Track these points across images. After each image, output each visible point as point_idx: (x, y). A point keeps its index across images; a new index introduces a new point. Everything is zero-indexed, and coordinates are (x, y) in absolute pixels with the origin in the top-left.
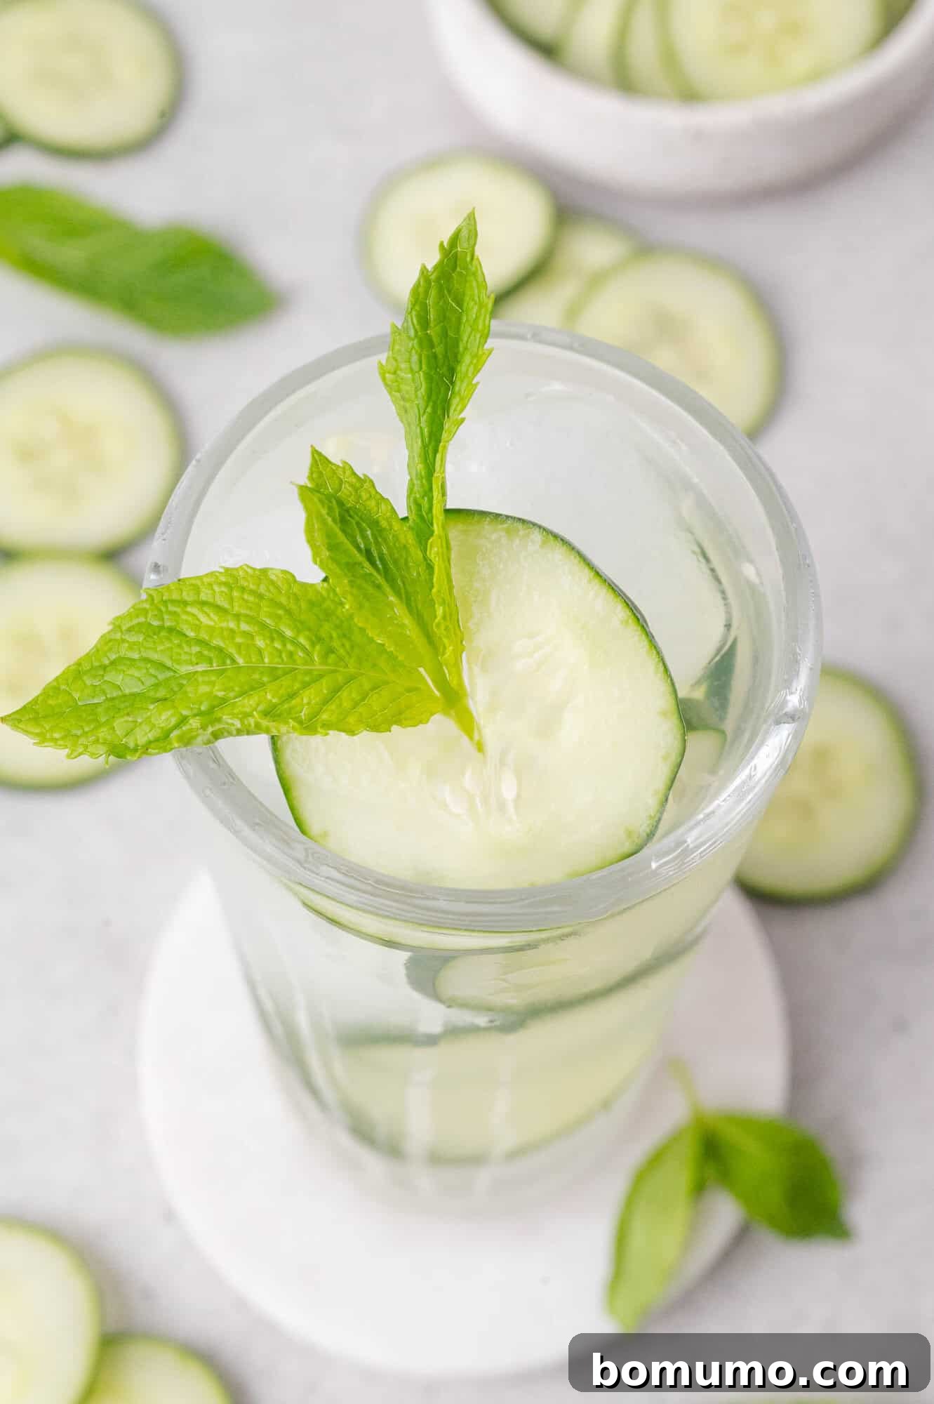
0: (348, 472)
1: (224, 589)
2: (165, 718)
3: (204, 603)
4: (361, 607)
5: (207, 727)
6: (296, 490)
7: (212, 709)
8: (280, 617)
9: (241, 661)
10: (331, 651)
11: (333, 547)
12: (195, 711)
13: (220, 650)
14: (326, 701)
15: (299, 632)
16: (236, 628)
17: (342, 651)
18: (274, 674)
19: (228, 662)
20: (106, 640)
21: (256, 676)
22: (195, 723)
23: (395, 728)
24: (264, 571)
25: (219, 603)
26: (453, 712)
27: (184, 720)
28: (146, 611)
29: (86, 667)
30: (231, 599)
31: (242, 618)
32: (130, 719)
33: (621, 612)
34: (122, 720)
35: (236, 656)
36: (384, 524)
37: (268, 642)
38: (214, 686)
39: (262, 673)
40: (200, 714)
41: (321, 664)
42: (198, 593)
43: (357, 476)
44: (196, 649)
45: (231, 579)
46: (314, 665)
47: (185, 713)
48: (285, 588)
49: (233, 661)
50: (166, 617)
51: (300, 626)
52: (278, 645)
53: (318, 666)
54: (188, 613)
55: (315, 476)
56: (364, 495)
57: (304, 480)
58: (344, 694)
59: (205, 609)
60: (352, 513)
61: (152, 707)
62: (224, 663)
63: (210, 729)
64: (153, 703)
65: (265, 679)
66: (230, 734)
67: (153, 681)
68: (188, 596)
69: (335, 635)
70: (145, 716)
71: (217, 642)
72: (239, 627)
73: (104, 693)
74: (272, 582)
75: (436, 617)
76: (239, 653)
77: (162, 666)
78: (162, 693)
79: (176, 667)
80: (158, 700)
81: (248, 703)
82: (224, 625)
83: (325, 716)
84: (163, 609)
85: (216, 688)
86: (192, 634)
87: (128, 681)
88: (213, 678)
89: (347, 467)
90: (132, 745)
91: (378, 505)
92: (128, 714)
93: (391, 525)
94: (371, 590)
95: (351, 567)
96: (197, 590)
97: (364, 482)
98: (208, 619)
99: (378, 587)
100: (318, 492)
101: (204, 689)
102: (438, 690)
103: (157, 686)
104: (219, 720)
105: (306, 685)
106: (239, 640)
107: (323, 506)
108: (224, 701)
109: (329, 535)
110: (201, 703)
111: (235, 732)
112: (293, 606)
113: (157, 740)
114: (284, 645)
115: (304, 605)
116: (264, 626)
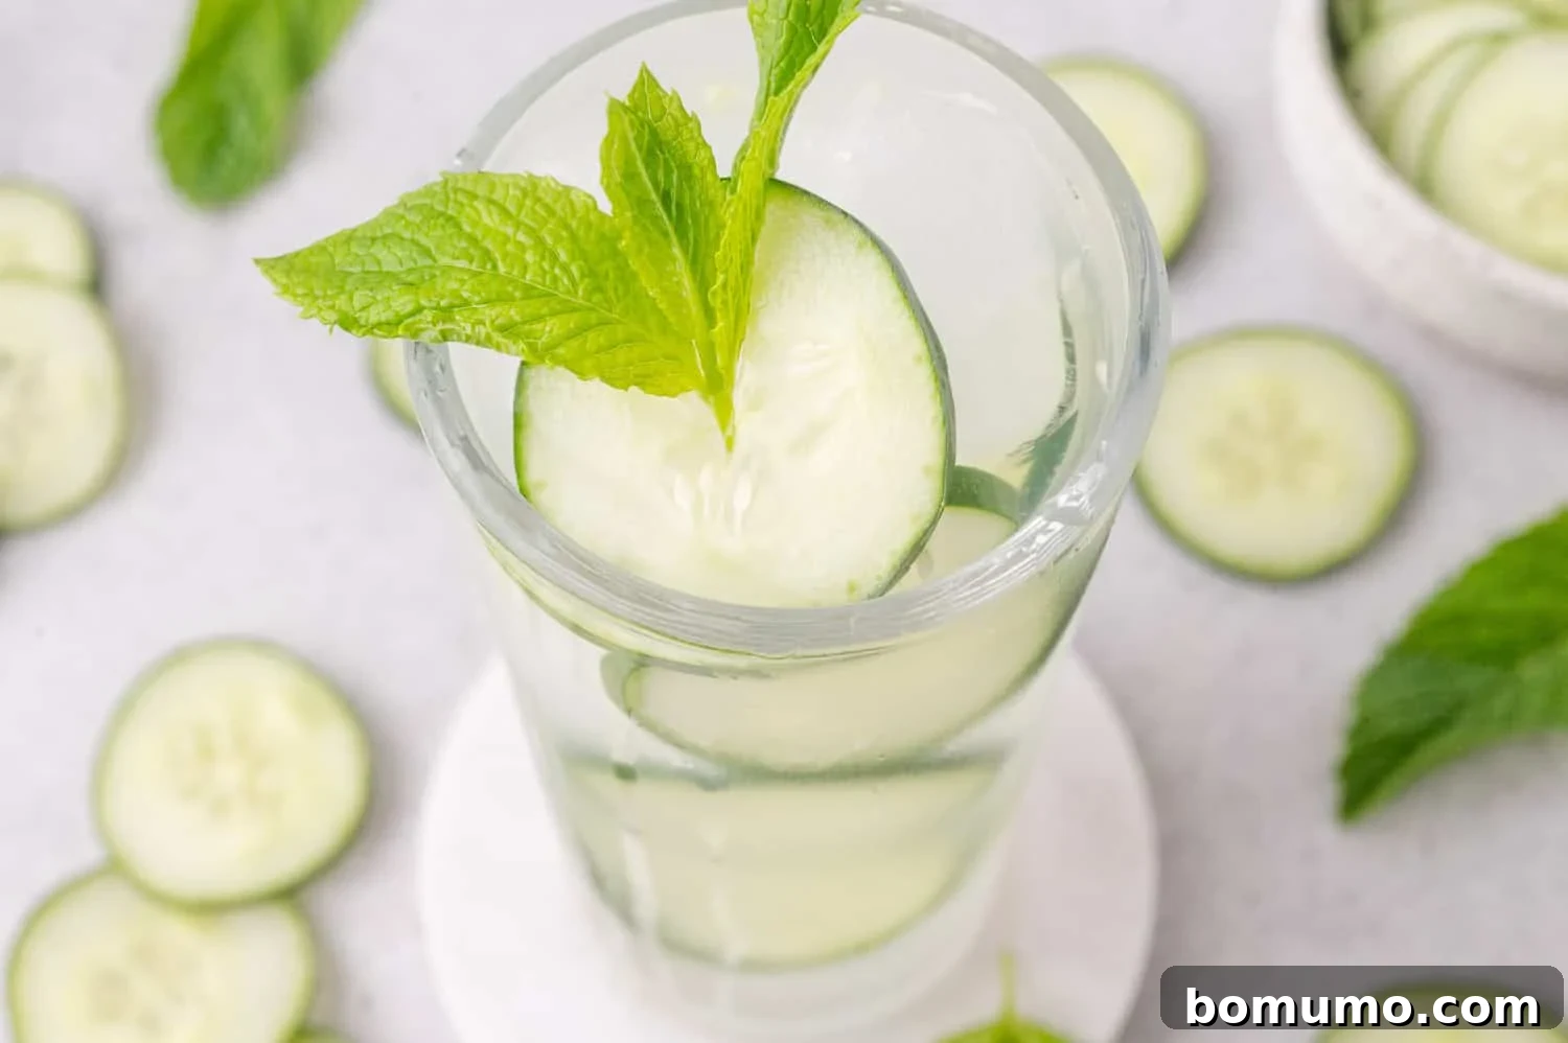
0: (675, 105)
1: (518, 193)
2: (402, 302)
3: (491, 202)
4: (640, 251)
5: (438, 322)
6: (606, 100)
7: (451, 307)
8: (562, 239)
9: (502, 269)
10: (599, 289)
11: (630, 176)
12: (434, 305)
13: (487, 253)
14: (571, 335)
15: (573, 259)
16: (512, 235)
17: (611, 293)
18: (529, 292)
19: (489, 266)
20: (389, 214)
21: (510, 289)
22: (428, 315)
23: (633, 389)
24: (568, 189)
25: (507, 205)
26: (711, 399)
27: (419, 310)
28: (434, 194)
29: (359, 234)
30: (521, 207)
31: (522, 227)
32: (371, 294)
33: (918, 345)
34: (362, 293)
35: (500, 264)
36: (696, 171)
37: (538, 259)
38: (463, 285)
39: (515, 289)
40: (438, 308)
41: (583, 298)
42: (492, 192)
43: (685, 112)
44: (464, 244)
45: (531, 188)
46: (576, 297)
47: (423, 302)
48: (581, 213)
49: (495, 267)
50: (451, 204)
51: (578, 252)
52: (546, 266)
53: (579, 299)
54: (475, 209)
55: (636, 95)
56: (686, 135)
57: (623, 97)
58: (591, 335)
59: (492, 207)
60: (664, 147)
61: (395, 288)
62: (484, 267)
63: (440, 327)
64: (398, 284)
65: (518, 294)
66: (459, 340)
67: (412, 265)
68: (481, 191)
69: (611, 275)
70: (386, 295)
71: (488, 244)
72: (515, 235)
73: (363, 264)
74: (572, 203)
75: (715, 284)
76: (504, 260)
77: (427, 253)
78: (410, 278)
79: (437, 257)
80: (405, 284)
81: (488, 313)
82: (502, 229)
83: (561, 351)
84: (452, 196)
85: (466, 287)
86: (467, 228)
87: (390, 258)
88: (466, 277)
89: (675, 99)
90: (363, 322)
91: (697, 149)
92: (371, 290)
93: (703, 177)
94: (656, 235)
95: (641, 203)
96: (492, 187)
97: (688, 121)
98: (491, 219)
99: (666, 234)
100: (635, 113)
101: (455, 285)
102: (705, 370)
103: (410, 271)
104: (452, 320)
105: (554, 314)
106: (510, 247)
107: (633, 129)
108: (466, 303)
109: (629, 161)
110: (442, 299)
111: (464, 338)
112: (581, 233)
113: (388, 323)
114: (552, 268)
115: (592, 236)
116: (540, 241)
